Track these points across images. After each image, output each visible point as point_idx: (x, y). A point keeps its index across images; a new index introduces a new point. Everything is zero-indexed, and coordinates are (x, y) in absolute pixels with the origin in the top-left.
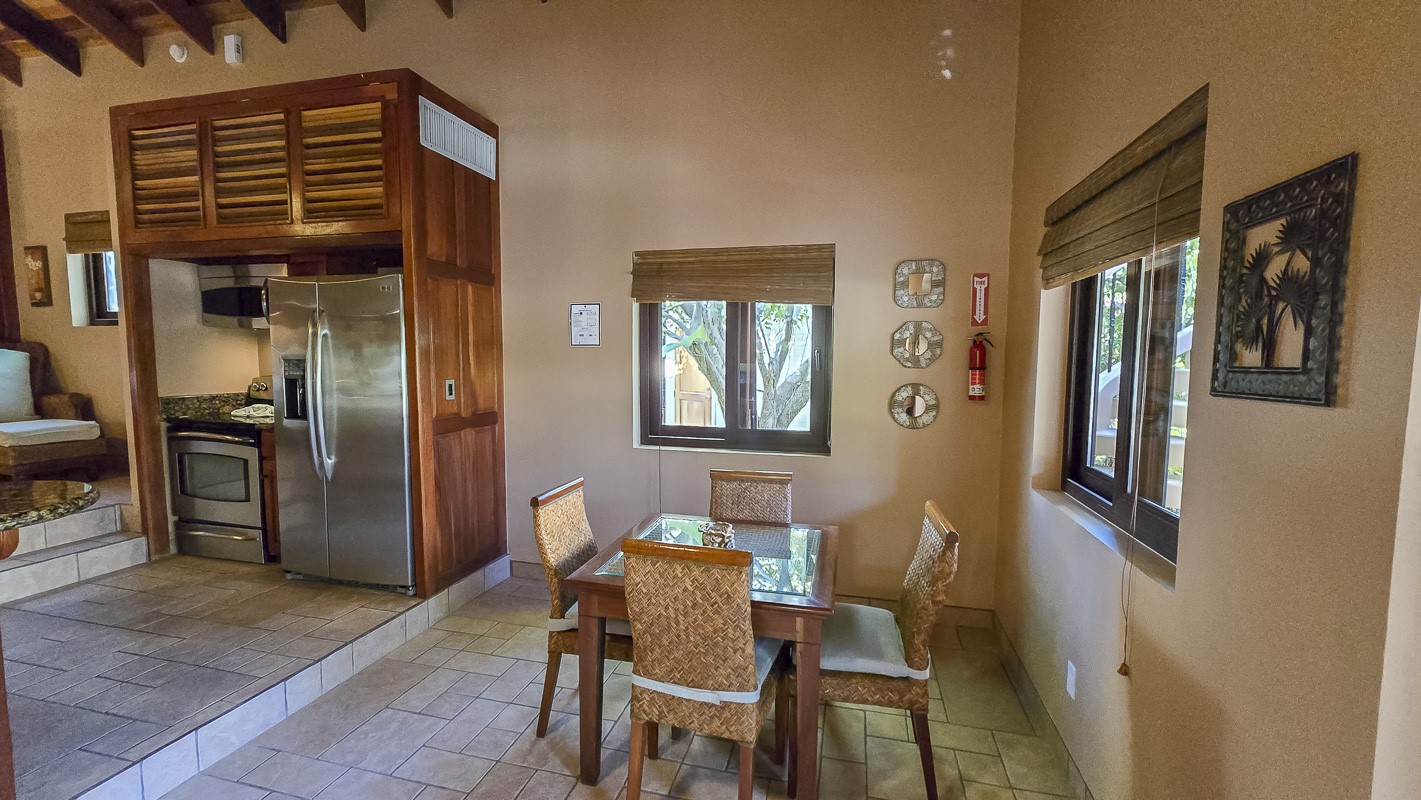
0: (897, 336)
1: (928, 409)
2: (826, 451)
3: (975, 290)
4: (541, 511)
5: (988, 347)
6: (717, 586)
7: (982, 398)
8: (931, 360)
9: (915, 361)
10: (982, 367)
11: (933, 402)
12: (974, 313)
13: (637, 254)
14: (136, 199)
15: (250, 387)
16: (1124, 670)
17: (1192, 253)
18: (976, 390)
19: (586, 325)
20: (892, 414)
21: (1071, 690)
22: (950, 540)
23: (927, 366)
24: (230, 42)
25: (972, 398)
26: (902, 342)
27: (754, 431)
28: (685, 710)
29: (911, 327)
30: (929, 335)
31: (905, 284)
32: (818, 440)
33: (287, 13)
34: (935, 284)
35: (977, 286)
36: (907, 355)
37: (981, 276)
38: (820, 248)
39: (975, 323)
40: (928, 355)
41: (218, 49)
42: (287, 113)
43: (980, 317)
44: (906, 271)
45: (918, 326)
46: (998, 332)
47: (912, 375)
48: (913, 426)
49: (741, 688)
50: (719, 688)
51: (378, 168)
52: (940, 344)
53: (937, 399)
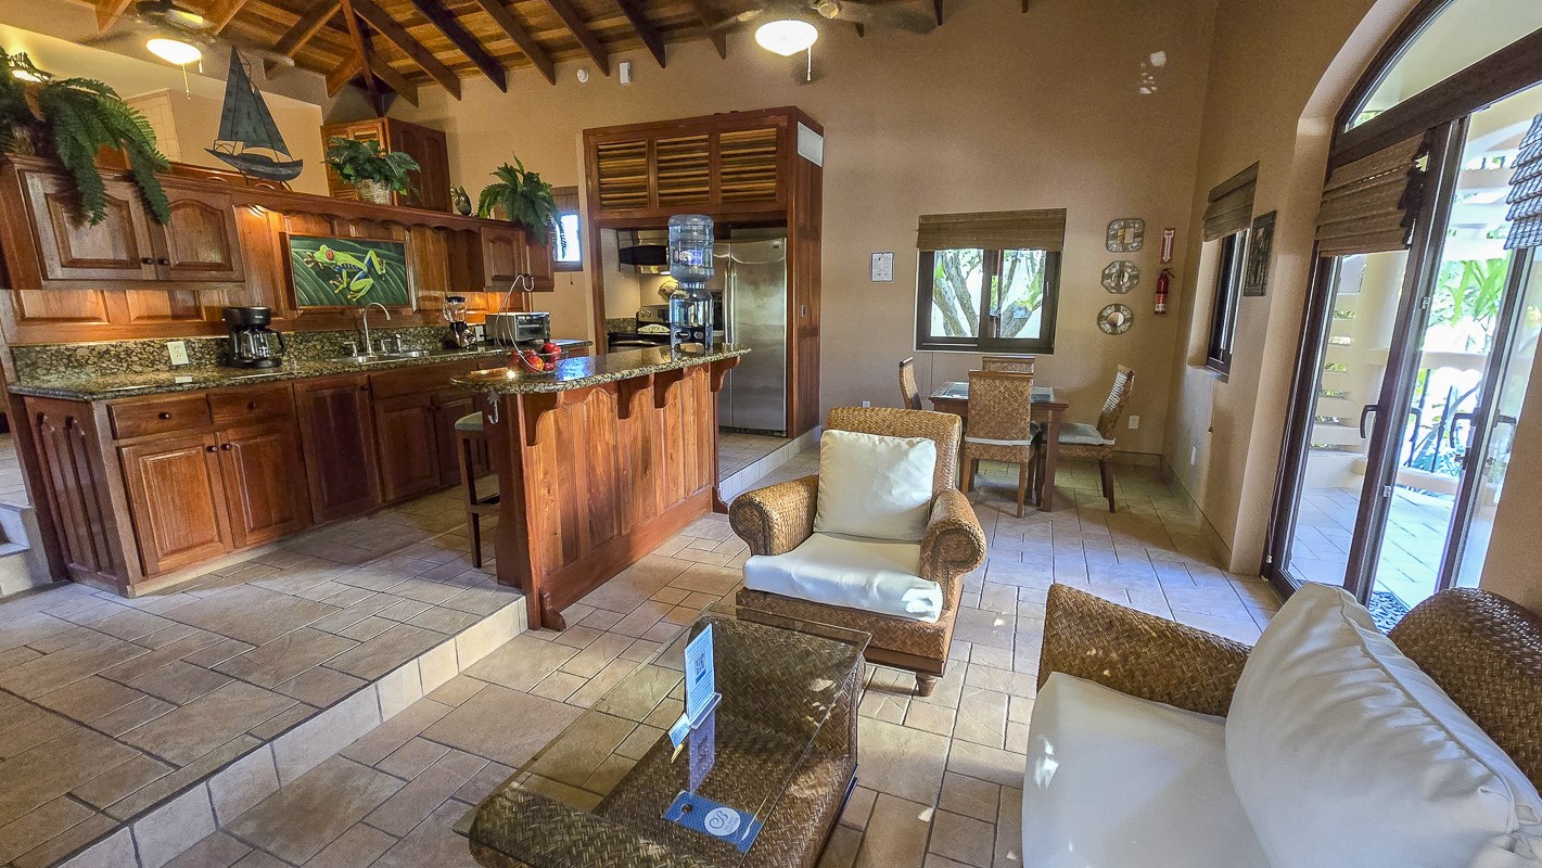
0: (1107, 272)
1: (1125, 321)
2: (1050, 351)
3: (1164, 239)
4: (905, 369)
5: (1170, 277)
6: (1016, 389)
7: (1163, 313)
8: (1129, 288)
9: (1118, 288)
10: (1165, 292)
11: (1129, 316)
12: (1163, 255)
13: (922, 217)
14: (602, 191)
15: (637, 314)
16: (1210, 430)
17: (1248, 230)
18: (1160, 307)
19: (883, 267)
20: (1099, 325)
21: (1193, 461)
22: (1129, 376)
23: (1127, 291)
24: (624, 68)
25: (1157, 313)
26: (1110, 276)
27: (998, 338)
28: (993, 450)
29: (1118, 266)
30: (1129, 270)
31: (1115, 237)
32: (1045, 344)
33: (666, 46)
34: (1136, 236)
35: (1166, 237)
36: (1113, 285)
37: (1169, 230)
38: (1055, 211)
39: (1162, 262)
40: (1128, 284)
41: (613, 73)
42: (710, 135)
43: (1166, 257)
44: (1116, 227)
45: (1122, 264)
46: (1178, 267)
47: (1116, 298)
48: (1114, 333)
49: (1023, 439)
50: (1013, 439)
51: (774, 170)
52: (1137, 277)
53: (1132, 314)
